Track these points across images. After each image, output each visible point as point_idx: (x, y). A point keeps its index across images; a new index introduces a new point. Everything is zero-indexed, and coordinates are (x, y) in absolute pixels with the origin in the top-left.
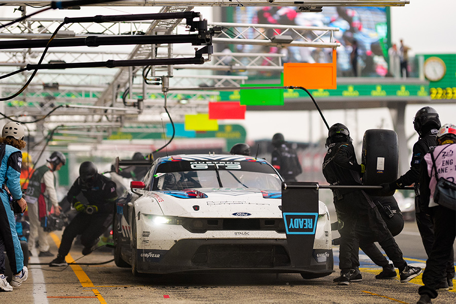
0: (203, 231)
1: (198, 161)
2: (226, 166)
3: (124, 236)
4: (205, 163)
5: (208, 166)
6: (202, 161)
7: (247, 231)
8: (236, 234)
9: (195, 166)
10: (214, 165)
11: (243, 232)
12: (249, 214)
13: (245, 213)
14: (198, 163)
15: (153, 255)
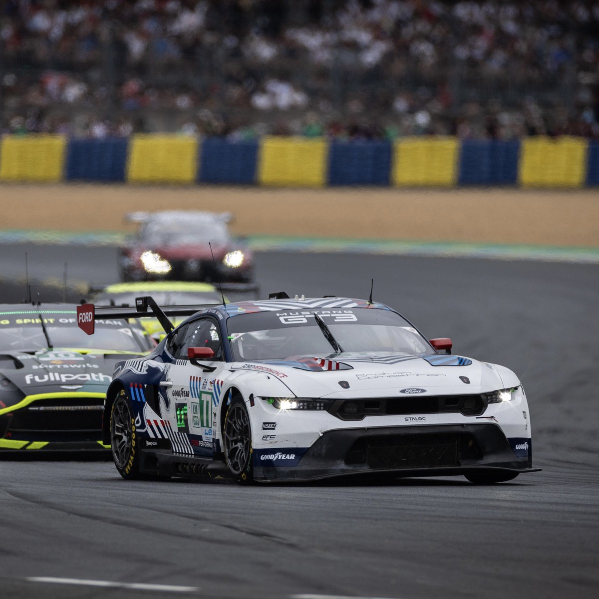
0: (360, 417)
1: (287, 311)
2: (335, 318)
3: (152, 436)
4: (300, 314)
5: (307, 318)
6: (294, 311)
7: (421, 416)
8: (406, 419)
9: (286, 320)
10: (313, 316)
11: (417, 416)
12: (423, 391)
13: (418, 390)
14: (289, 315)
15: (284, 456)
